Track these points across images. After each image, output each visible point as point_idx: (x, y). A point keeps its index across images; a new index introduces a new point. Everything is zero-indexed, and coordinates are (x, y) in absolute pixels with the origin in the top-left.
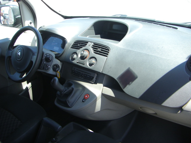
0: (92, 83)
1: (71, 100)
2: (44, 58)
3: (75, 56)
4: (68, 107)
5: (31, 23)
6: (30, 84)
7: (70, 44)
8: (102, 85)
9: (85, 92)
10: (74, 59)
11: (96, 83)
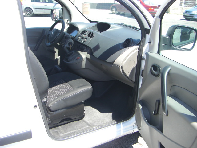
0: (83, 52)
1: (70, 58)
2: (65, 36)
3: (79, 37)
4: (68, 62)
5: (68, 21)
6: (59, 57)
7: (80, 32)
8: (87, 53)
9: (79, 56)
10: (78, 39)
11: (85, 52)
